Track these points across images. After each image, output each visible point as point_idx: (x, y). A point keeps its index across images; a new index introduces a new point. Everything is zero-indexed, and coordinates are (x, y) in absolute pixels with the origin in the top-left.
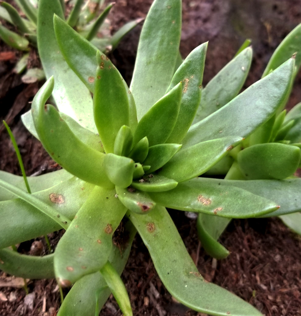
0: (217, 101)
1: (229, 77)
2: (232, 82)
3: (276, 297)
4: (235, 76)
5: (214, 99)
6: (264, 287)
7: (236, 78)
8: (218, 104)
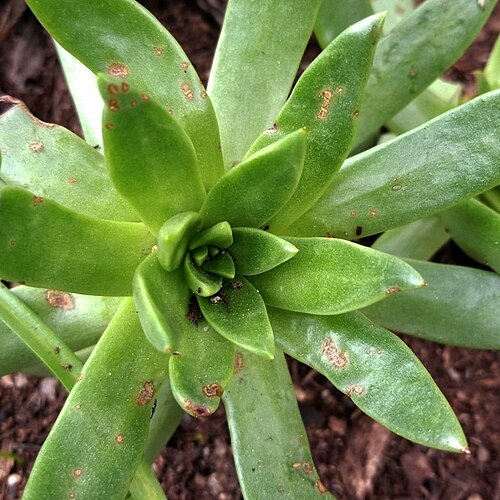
0: (413, 67)
1: (447, 16)
2: (451, 28)
3: (471, 395)
4: (461, 16)
5: (407, 63)
6: (455, 375)
7: (461, 22)
8: (413, 74)
